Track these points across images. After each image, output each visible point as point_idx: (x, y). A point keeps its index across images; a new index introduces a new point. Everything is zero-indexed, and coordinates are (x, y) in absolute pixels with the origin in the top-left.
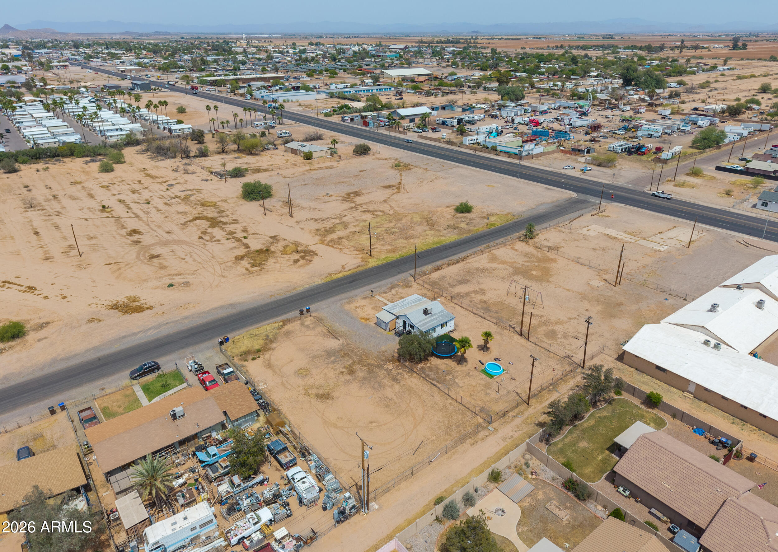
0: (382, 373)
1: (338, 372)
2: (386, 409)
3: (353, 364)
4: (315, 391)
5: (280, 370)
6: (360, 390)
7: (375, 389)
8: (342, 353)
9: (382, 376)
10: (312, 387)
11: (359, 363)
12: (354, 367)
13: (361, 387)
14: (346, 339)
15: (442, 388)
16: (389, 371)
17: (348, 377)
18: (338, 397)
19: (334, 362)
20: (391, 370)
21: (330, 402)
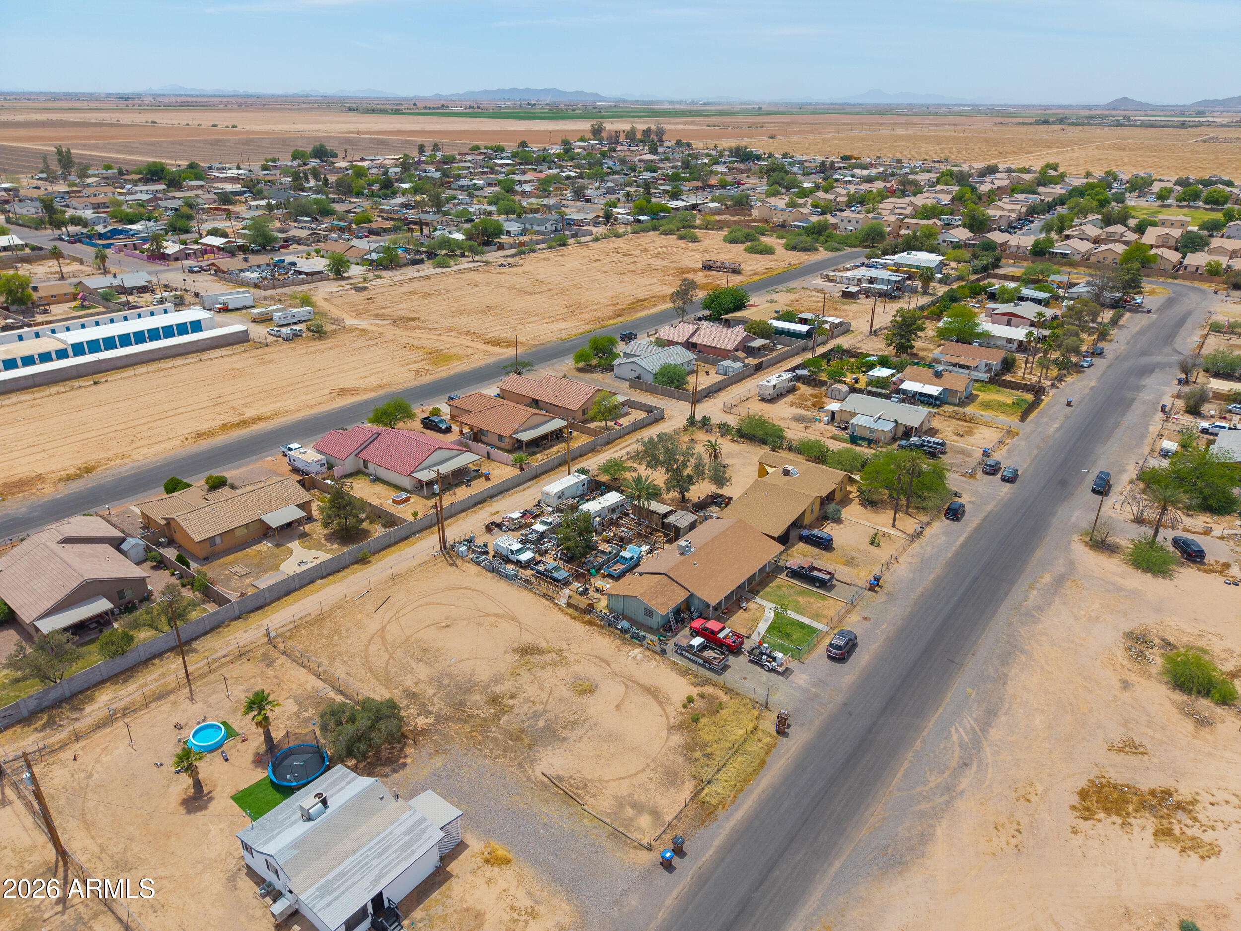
0: (438, 705)
1: (521, 697)
2: (427, 647)
3: (496, 718)
4: (547, 658)
5: (627, 686)
6: (473, 670)
7: (447, 675)
8: (526, 741)
9: (436, 700)
10: (553, 664)
11: (485, 720)
12: (492, 711)
13: (472, 675)
14: (529, 779)
15: (329, 689)
16: (424, 711)
17: (498, 689)
18: (505, 654)
19: (536, 716)
20: (419, 715)
21: (516, 645)
